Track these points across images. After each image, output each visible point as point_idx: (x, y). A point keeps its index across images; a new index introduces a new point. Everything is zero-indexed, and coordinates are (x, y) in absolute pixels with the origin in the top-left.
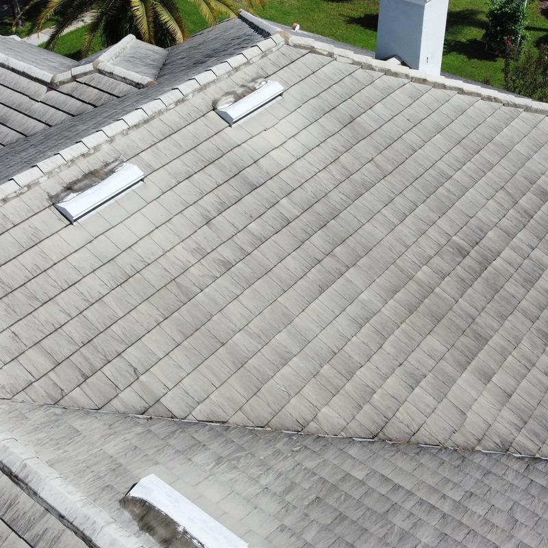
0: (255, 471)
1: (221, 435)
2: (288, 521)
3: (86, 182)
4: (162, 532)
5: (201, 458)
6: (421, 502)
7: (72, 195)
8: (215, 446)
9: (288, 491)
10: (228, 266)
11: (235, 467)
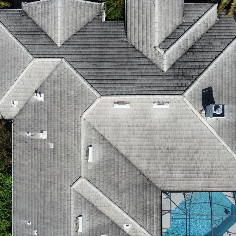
0: (105, 151)
1: (107, 144)
2: (101, 161)
3: (121, 103)
4: (87, 154)
5: (101, 146)
6: (118, 169)
7: (117, 104)
8: (105, 145)
9: (105, 157)
10: (129, 126)
11: (103, 150)
